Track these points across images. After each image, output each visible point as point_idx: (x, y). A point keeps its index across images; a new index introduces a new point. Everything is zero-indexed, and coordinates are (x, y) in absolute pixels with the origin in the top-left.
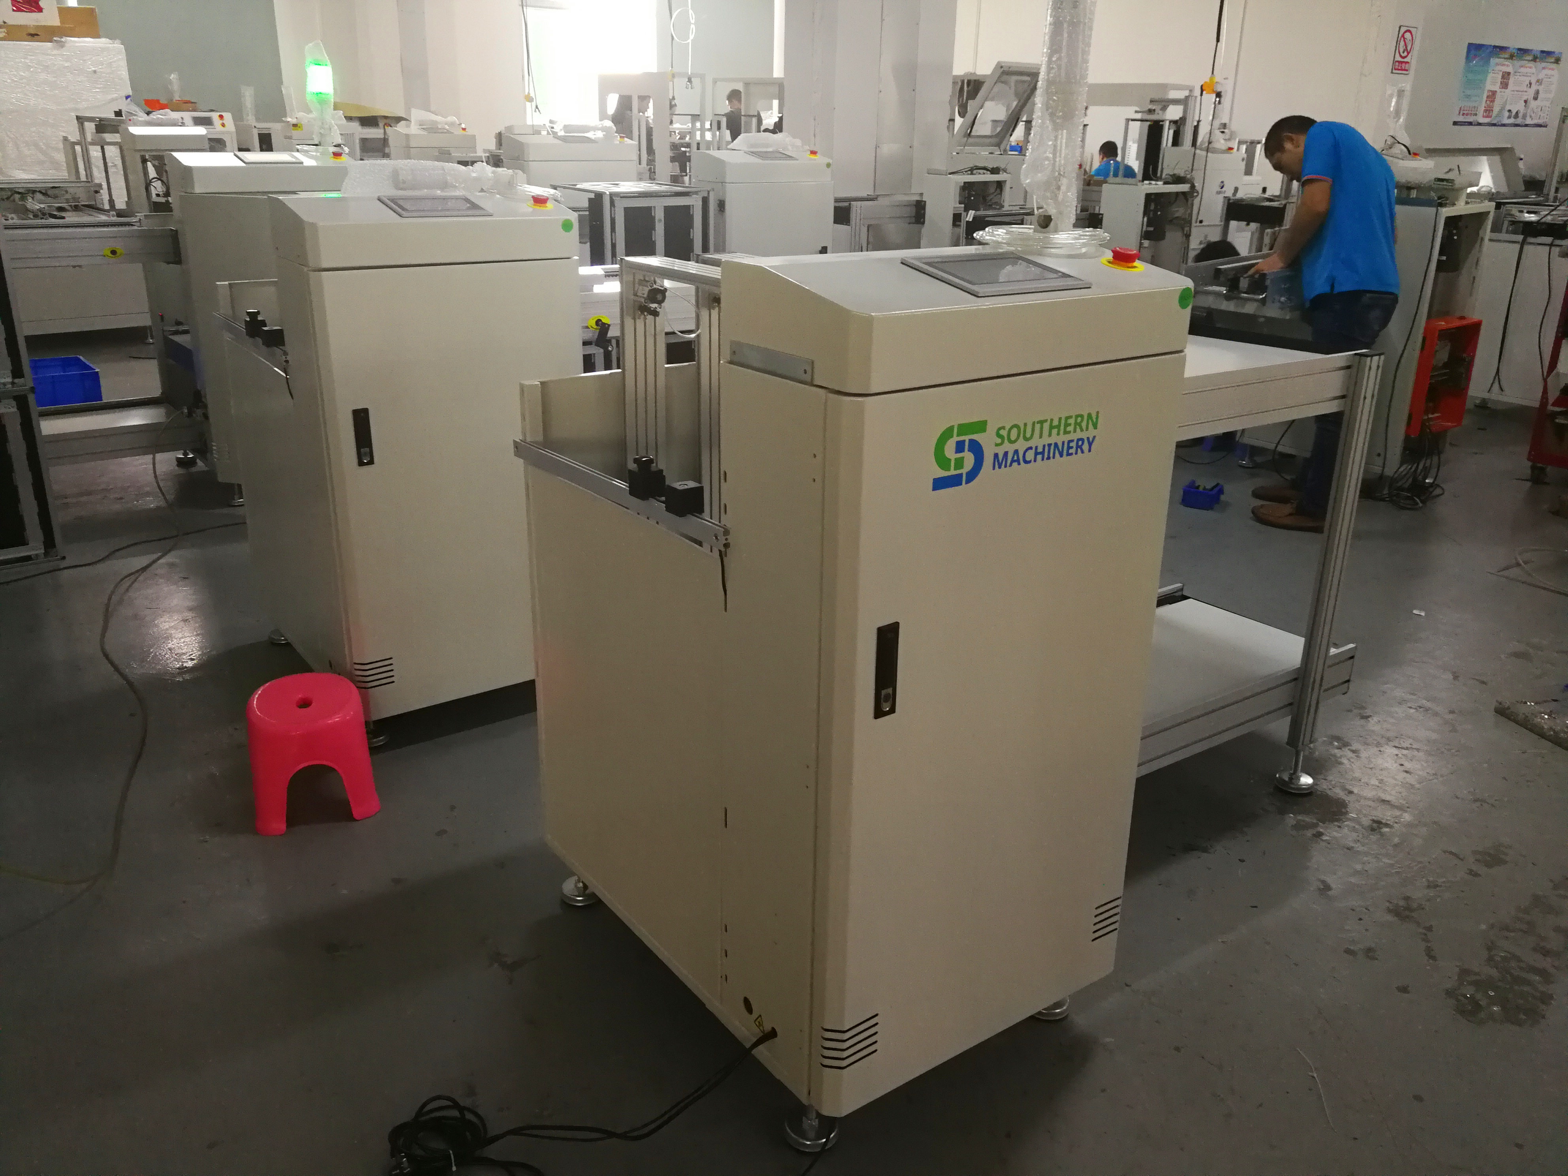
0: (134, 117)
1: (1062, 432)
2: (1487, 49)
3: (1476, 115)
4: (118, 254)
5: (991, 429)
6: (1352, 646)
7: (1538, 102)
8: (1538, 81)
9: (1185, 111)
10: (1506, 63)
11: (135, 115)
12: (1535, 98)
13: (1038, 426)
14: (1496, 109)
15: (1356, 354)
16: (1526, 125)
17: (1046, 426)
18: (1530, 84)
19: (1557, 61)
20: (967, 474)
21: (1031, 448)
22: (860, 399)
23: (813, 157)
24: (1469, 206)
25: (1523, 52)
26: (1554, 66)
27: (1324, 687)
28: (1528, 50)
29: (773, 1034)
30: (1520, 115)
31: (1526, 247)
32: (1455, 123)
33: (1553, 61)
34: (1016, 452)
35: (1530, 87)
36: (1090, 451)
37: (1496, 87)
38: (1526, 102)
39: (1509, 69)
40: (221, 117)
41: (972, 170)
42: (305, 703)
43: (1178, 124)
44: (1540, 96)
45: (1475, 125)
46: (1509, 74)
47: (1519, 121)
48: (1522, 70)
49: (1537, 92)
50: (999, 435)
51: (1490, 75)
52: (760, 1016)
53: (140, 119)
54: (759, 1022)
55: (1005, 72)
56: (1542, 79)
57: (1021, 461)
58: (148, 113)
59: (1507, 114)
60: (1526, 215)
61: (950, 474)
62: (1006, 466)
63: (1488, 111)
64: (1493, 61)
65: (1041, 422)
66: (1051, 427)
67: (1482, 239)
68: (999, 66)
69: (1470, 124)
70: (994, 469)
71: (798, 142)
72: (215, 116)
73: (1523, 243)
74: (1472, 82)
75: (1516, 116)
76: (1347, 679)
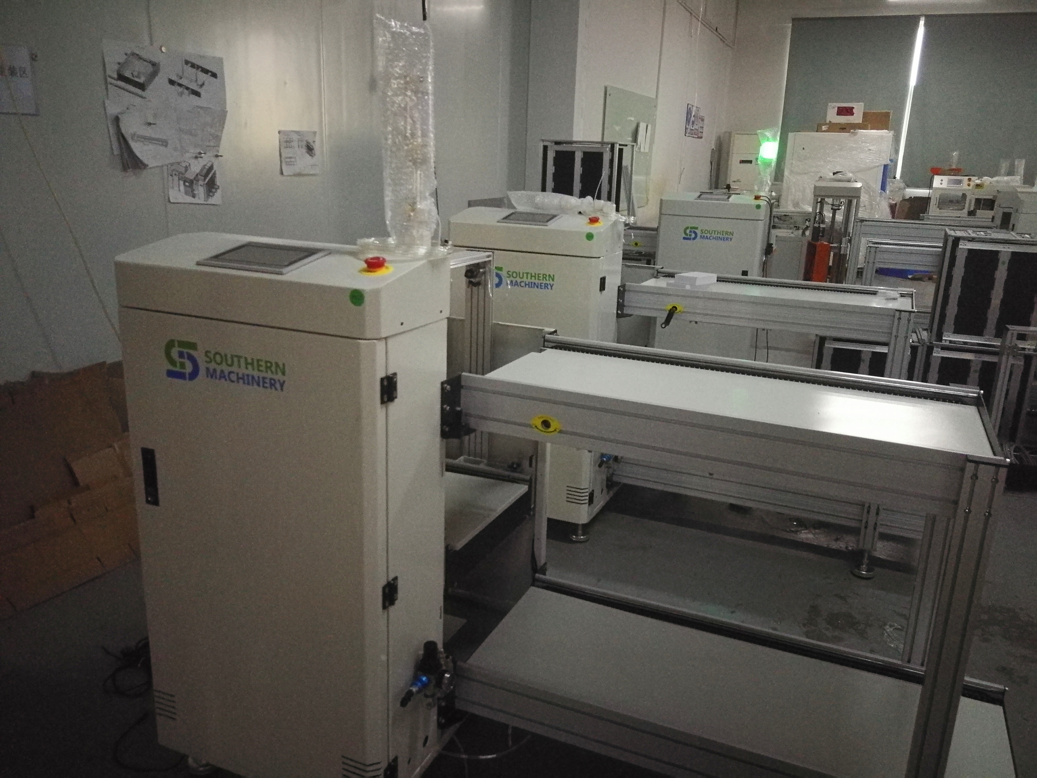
1: (256, 369)
5: (201, 350)
13: (236, 359)
17: (243, 361)
20: (189, 374)
21: (233, 372)
34: (222, 372)
50: (207, 356)
57: (227, 379)
61: (177, 370)
62: (216, 379)
65: (238, 357)
66: (247, 363)
70: (207, 377)
72: (966, 179)
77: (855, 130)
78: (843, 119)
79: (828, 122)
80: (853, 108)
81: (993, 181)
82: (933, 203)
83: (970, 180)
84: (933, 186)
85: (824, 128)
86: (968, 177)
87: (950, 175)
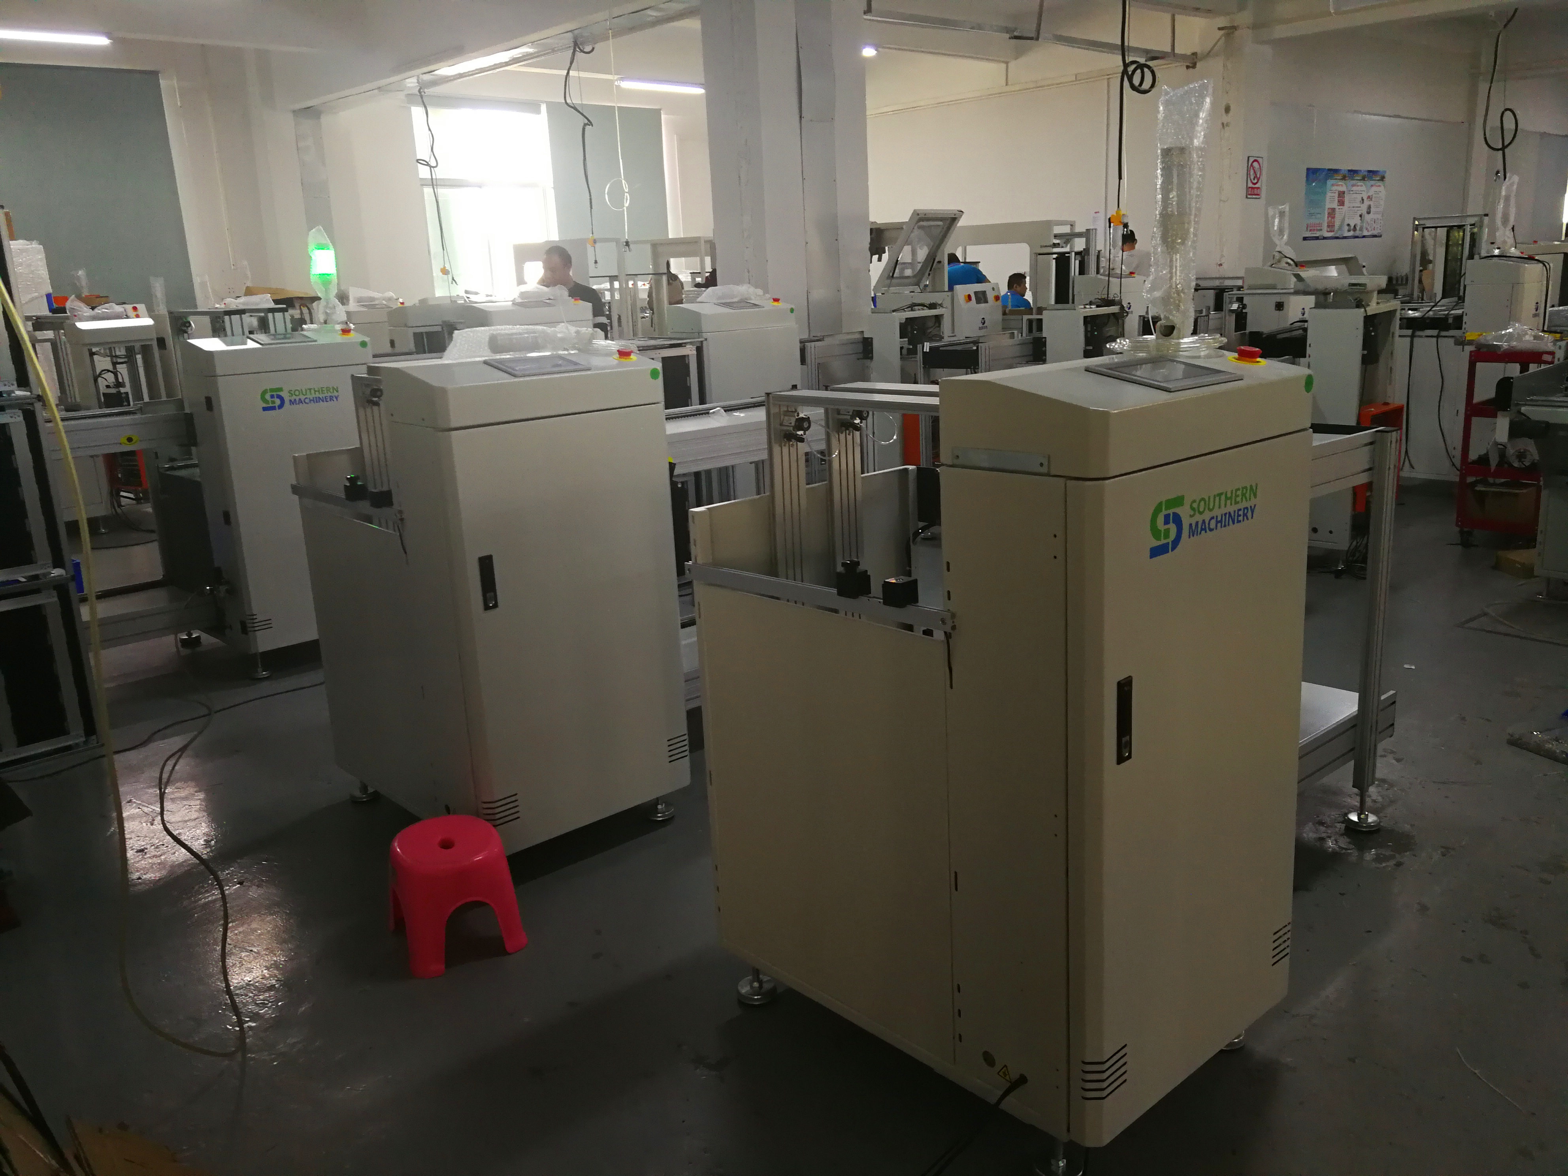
0: (79, 313)
1: (1233, 502)
2: (1323, 171)
3: (1321, 230)
4: (134, 441)
5: (1187, 502)
6: (1392, 692)
7: (1371, 216)
8: (1369, 197)
9: (1088, 243)
10: (1340, 183)
11: (80, 311)
12: (1369, 213)
13: (1217, 499)
14: (1337, 224)
15: (1377, 431)
16: (1364, 237)
17: (1223, 497)
18: (1363, 200)
19: (1382, 179)
20: (1172, 542)
21: (1213, 518)
22: (1101, 482)
23: (776, 304)
24: (1381, 306)
25: (1353, 173)
26: (1380, 183)
27: (1379, 730)
28: (1357, 171)
29: (1022, 1080)
30: (1358, 228)
31: (1415, 340)
32: (1305, 239)
33: (1378, 178)
34: (1204, 521)
35: (1363, 203)
36: (1252, 518)
37: (1335, 205)
38: (1361, 216)
39: (1343, 189)
40: (135, 309)
41: (912, 307)
42: (447, 845)
43: (1083, 255)
44: (1372, 209)
45: (1321, 239)
46: (1344, 193)
47: (1358, 233)
48: (1354, 188)
49: (1369, 207)
50: (1193, 509)
51: (1329, 194)
52: (1005, 1066)
53: (85, 314)
54: (1004, 1073)
55: (921, 218)
56: (1372, 196)
57: (1208, 530)
58: (93, 308)
59: (1346, 228)
60: (1410, 312)
61: (1161, 544)
63: (1331, 226)
64: (1330, 182)
65: (1220, 495)
66: (1227, 499)
67: (1393, 334)
68: (916, 213)
69: (1317, 238)
70: (1189, 537)
71: (760, 292)
73: (1412, 337)
74: (1314, 201)
75: (1355, 229)
76: (1391, 723)
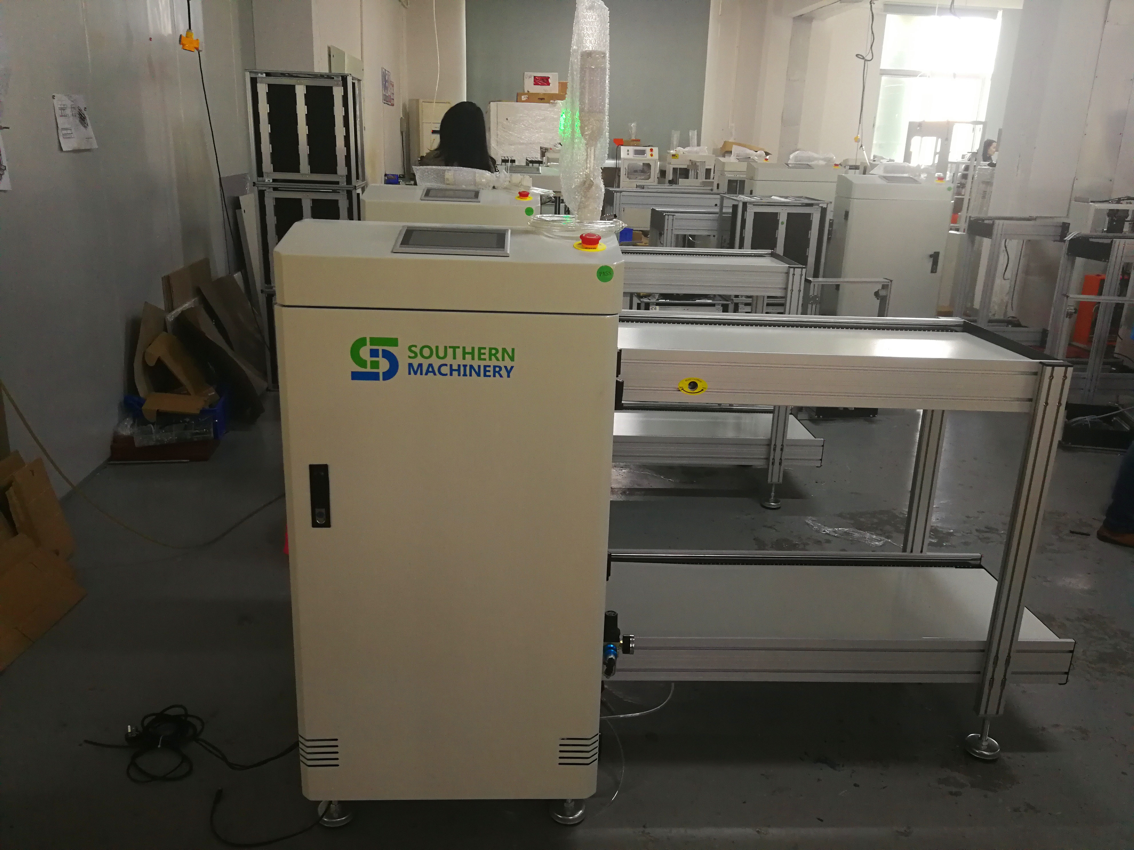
1: (476, 358)
5: (403, 345)
13: (450, 350)
15: (1040, 362)
17: (459, 351)
20: (384, 373)
21: (445, 365)
34: (430, 365)
50: (411, 351)
57: (437, 373)
61: (367, 371)
62: (421, 374)
66: (465, 353)
70: (410, 374)
72: (648, 149)
77: (555, 101)
78: (540, 89)
79: (526, 91)
80: (549, 78)
81: (686, 151)
82: (623, 172)
83: (652, 150)
84: (622, 157)
85: (524, 98)
86: (650, 148)
87: (634, 146)
